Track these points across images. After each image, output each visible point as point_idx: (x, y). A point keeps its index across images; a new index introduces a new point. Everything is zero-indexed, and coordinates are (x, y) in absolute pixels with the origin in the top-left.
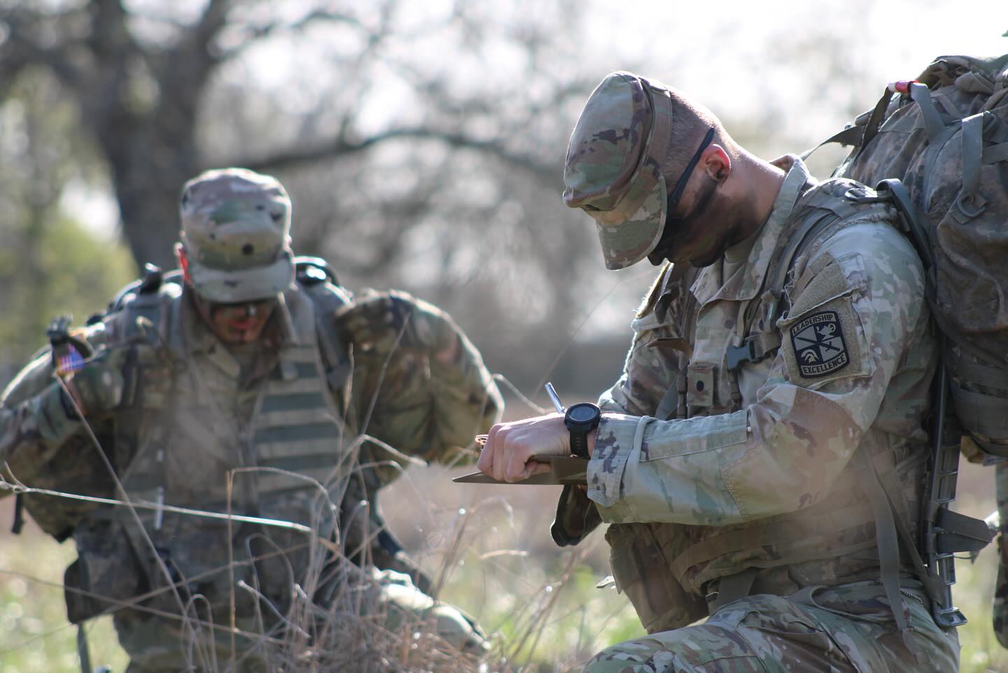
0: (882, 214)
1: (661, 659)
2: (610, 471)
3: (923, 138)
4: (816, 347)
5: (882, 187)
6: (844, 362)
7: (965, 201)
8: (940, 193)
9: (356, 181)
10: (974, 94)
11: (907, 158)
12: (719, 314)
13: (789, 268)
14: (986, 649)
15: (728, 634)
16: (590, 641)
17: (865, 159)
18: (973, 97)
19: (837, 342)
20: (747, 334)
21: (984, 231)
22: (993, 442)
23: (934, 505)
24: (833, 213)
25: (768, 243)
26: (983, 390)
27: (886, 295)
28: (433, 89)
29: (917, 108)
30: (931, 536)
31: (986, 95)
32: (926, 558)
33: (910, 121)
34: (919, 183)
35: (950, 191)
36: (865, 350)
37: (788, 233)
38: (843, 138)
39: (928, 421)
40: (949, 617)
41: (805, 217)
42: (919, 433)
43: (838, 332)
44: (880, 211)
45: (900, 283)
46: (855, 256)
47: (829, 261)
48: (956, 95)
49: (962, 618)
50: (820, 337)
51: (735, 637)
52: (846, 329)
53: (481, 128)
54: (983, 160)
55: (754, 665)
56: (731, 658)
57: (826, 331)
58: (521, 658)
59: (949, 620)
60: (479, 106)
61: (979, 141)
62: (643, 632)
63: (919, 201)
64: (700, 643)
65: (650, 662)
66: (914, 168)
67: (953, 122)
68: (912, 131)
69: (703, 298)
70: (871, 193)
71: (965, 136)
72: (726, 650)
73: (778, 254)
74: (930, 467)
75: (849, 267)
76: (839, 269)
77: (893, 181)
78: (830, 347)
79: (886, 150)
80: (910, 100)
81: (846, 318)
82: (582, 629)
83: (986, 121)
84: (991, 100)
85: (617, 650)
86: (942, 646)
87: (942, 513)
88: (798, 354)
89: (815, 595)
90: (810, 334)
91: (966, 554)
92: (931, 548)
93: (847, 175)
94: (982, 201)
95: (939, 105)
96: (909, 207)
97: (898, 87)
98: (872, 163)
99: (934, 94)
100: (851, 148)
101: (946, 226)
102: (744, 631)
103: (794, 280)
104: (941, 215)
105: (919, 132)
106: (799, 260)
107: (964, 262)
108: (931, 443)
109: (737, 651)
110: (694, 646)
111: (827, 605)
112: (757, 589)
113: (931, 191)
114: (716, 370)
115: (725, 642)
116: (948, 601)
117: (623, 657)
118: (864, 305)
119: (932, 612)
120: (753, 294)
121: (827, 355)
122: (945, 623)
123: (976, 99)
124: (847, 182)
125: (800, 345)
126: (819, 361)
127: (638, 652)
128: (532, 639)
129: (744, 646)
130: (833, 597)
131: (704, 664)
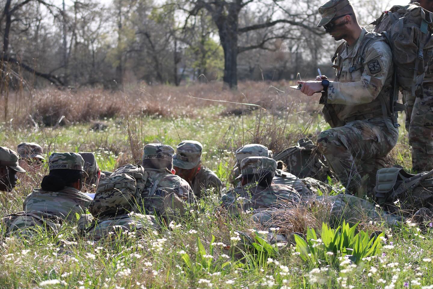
0: (383, 39)
1: (335, 134)
2: (334, 93)
3: (391, 23)
4: (374, 67)
5: (382, 33)
6: (380, 70)
7: (400, 36)
8: (395, 34)
9: (271, 32)
10: (401, 13)
11: (387, 27)
12: (347, 61)
13: (364, 50)
14: (404, 132)
15: (349, 128)
16: (321, 130)
17: (378, 28)
18: (401, 14)
19: (378, 66)
20: (353, 65)
21: (404, 42)
22: (406, 88)
23: (394, 101)
24: (372, 39)
25: (358, 45)
26: (404, 77)
27: (386, 57)
28: (287, 12)
29: (389, 17)
30: (393, 108)
31: (404, 14)
32: (392, 112)
33: (388, 19)
34: (390, 32)
35: (396, 34)
36: (384, 67)
37: (362, 43)
38: (373, 23)
39: (392, 83)
40: (397, 125)
41: (366, 40)
42: (390, 86)
43: (378, 64)
44: (382, 38)
45: (388, 55)
46: (379, 48)
47: (373, 49)
48: (397, 14)
49: (400, 125)
50: (374, 65)
51: (351, 129)
52: (380, 63)
53: (297, 20)
54: (404, 27)
55: (355, 135)
56: (350, 133)
57: (376, 64)
58: (305, 133)
59: (397, 126)
60: (297, 15)
61: (402, 23)
62: (331, 128)
63: (390, 36)
64: (343, 130)
65: (332, 134)
66: (389, 29)
67: (397, 19)
68: (388, 21)
69: (343, 57)
70: (380, 35)
71: (400, 22)
72: (349, 132)
73: (360, 47)
74: (393, 93)
75: (379, 50)
76: (376, 51)
77: (385, 32)
78: (377, 67)
79: (383, 26)
80: (388, 15)
81: (379, 61)
82: (318, 127)
83: (404, 19)
84: (405, 15)
85: (325, 132)
86: (395, 131)
87: (395, 103)
88: (370, 69)
89: (368, 120)
90: (372, 64)
91: (400, 112)
92: (393, 111)
93: (374, 31)
94: (403, 36)
95: (394, 16)
96: (388, 37)
97: (385, 12)
98: (380, 28)
99: (393, 14)
100: (375, 26)
101: (396, 41)
102: (353, 128)
103: (365, 53)
104: (395, 39)
105: (390, 22)
106: (366, 49)
107: (400, 49)
108: (393, 88)
109: (351, 132)
110: (342, 131)
111: (371, 122)
112: (356, 119)
113: (393, 34)
114: (347, 73)
115: (349, 130)
116: (397, 121)
117: (327, 133)
118: (382, 58)
119: (393, 124)
120: (355, 56)
121: (376, 68)
122: (396, 126)
123: (402, 15)
124: (374, 33)
125: (370, 67)
126: (375, 70)
127: (330, 132)
128: (308, 129)
129: (353, 131)
130: (372, 121)
131: (344, 135)
